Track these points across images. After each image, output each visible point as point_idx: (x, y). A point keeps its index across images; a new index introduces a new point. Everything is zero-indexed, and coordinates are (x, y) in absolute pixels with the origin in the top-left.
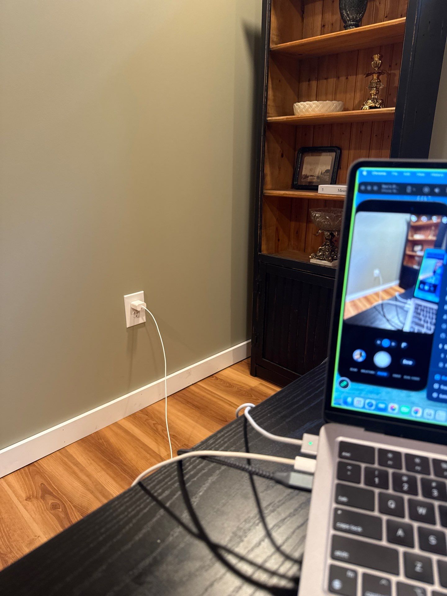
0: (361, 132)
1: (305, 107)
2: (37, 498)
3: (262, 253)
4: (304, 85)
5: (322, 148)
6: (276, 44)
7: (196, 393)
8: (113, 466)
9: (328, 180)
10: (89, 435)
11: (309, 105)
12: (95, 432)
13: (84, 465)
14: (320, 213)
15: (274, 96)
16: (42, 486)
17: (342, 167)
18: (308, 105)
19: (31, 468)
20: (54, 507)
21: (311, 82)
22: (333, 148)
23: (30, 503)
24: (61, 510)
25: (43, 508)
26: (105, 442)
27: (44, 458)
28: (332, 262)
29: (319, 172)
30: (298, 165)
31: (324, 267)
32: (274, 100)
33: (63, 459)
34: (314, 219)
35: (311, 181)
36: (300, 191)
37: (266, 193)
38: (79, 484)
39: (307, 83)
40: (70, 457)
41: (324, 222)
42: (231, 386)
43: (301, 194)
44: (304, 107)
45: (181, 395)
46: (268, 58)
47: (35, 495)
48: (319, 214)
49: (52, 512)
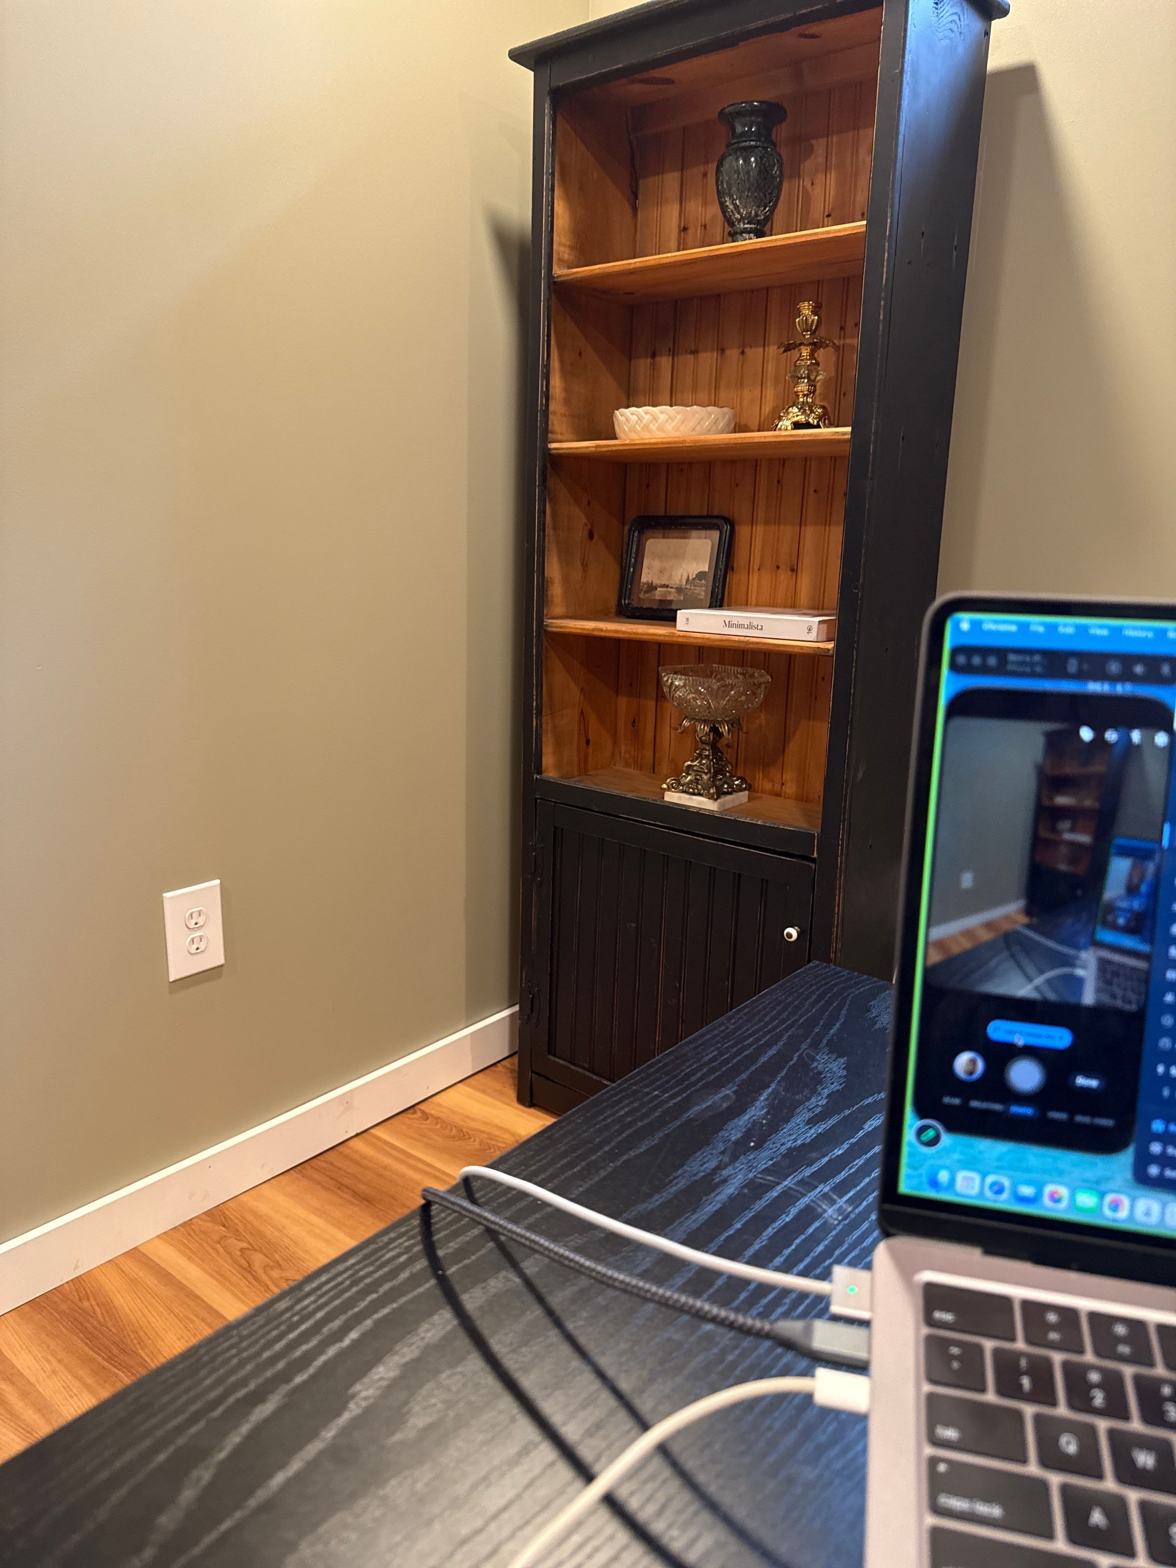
0: (778, 482)
1: (640, 419)
3: (544, 775)
4: (642, 365)
5: (688, 521)
6: (569, 268)
7: (365, 1158)
10: (56, 1288)
11: (651, 415)
12: (72, 1280)
13: (31, 1379)
14: (683, 677)
15: (567, 390)
17: (735, 566)
18: (649, 415)
21: (658, 359)
22: (714, 521)
26: (99, 1306)
28: (719, 801)
29: (682, 576)
30: (631, 559)
31: (697, 813)
32: (567, 401)
34: (670, 692)
35: (661, 598)
36: (634, 623)
37: (551, 627)
39: (649, 360)
41: (695, 699)
42: (464, 1135)
43: (635, 631)
45: (324, 1165)
46: (548, 300)
48: (680, 679)
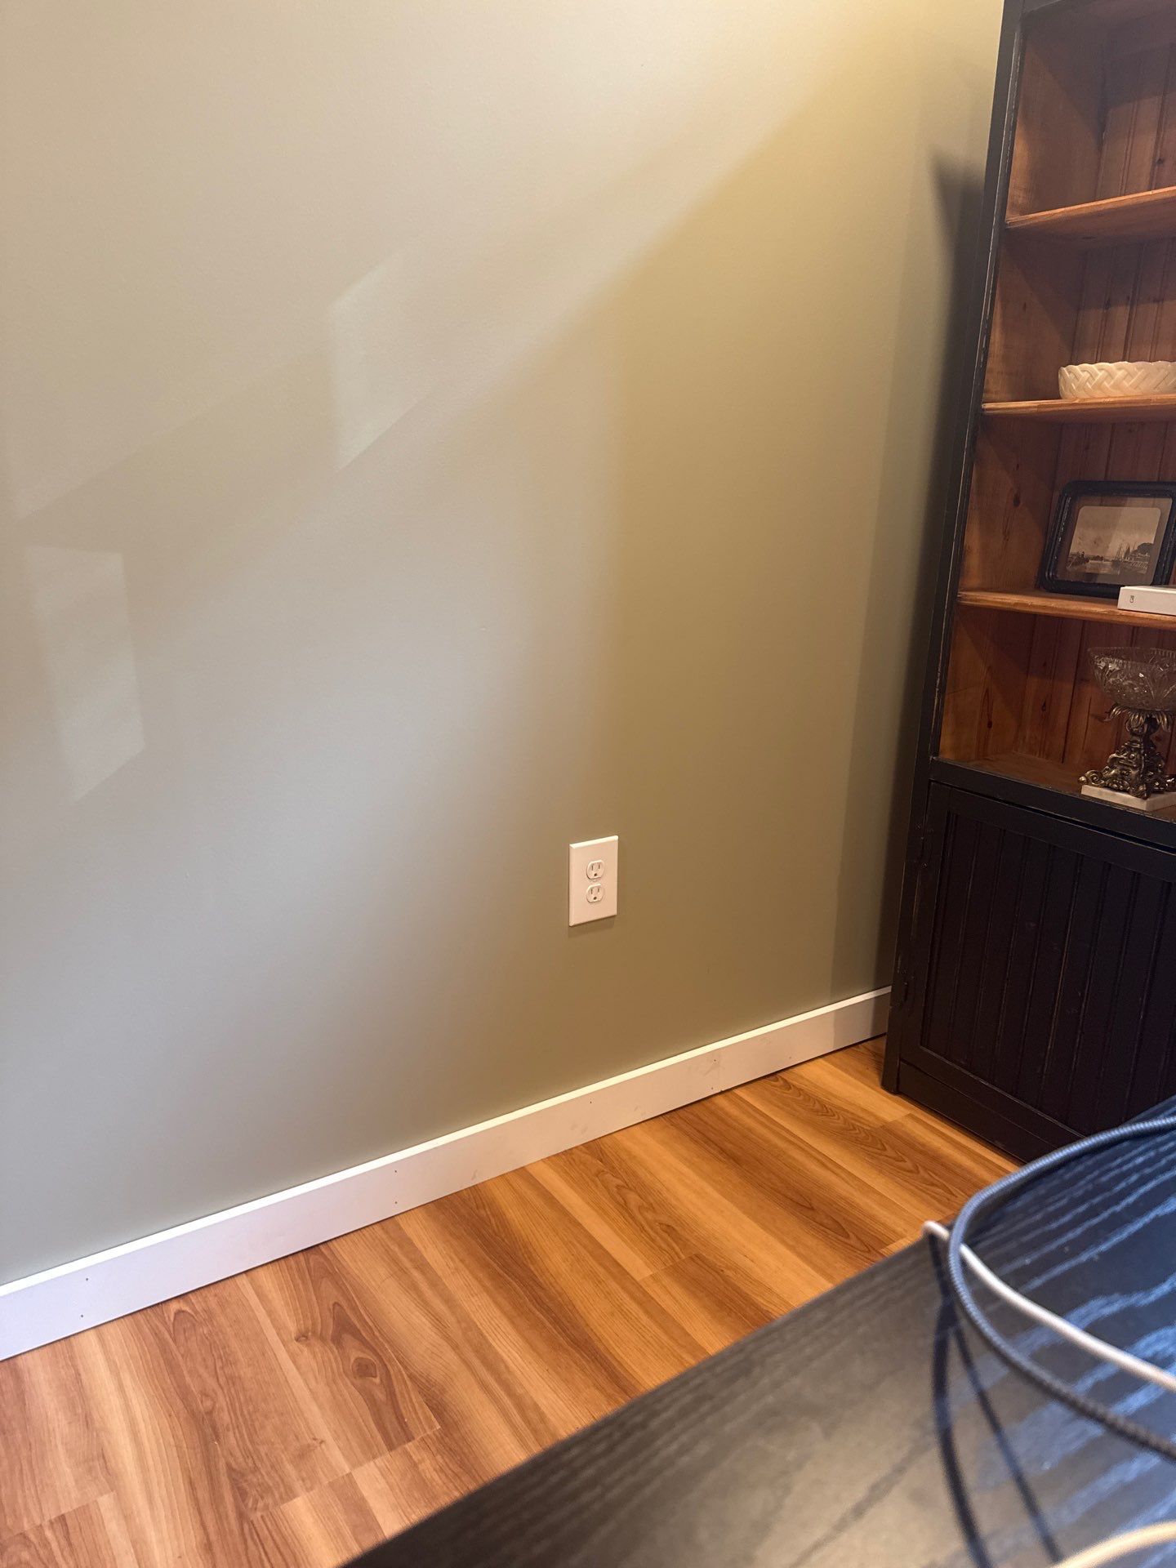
2: (322, 1338)
3: (941, 756)
4: (1092, 318)
5: (1128, 486)
6: (1024, 211)
7: (730, 1117)
8: (509, 1283)
9: (1144, 572)
10: (456, 1193)
12: (469, 1188)
13: (440, 1273)
14: (1121, 661)
15: (1006, 346)
16: (335, 1311)
18: (1103, 372)
19: (313, 1258)
20: (363, 1370)
21: (1112, 309)
22: (1167, 487)
23: (306, 1350)
24: (377, 1380)
25: (336, 1370)
26: (494, 1216)
27: (344, 1237)
28: (1148, 800)
29: (1120, 548)
30: (1059, 529)
31: (1123, 812)
32: (1005, 358)
33: (388, 1246)
34: (1101, 677)
35: (1096, 572)
37: (965, 600)
38: (424, 1319)
39: (1101, 311)
40: (405, 1242)
41: (1132, 686)
42: (828, 1112)
44: (1091, 375)
45: (691, 1117)
46: (997, 250)
47: (319, 1330)
48: (1117, 663)
49: (358, 1382)
